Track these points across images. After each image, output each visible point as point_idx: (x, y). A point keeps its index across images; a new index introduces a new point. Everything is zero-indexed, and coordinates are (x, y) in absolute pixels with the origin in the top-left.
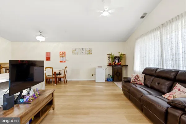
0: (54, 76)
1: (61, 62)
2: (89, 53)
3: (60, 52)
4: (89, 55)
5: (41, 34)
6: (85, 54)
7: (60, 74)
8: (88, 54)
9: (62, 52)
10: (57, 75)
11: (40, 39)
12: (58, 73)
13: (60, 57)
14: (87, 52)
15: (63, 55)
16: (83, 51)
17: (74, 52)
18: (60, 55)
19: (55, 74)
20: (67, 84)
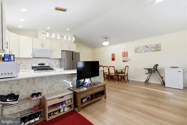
0: (116, 74)
1: (124, 61)
2: (155, 49)
3: (123, 52)
4: (156, 52)
5: (106, 40)
6: (151, 51)
7: (122, 73)
8: (154, 51)
9: (125, 52)
10: (119, 73)
11: (106, 43)
12: (121, 72)
13: (123, 56)
14: (153, 49)
15: (126, 55)
16: (147, 49)
17: (136, 51)
18: (123, 55)
19: (116, 72)
20: (128, 83)
